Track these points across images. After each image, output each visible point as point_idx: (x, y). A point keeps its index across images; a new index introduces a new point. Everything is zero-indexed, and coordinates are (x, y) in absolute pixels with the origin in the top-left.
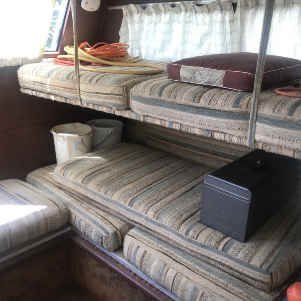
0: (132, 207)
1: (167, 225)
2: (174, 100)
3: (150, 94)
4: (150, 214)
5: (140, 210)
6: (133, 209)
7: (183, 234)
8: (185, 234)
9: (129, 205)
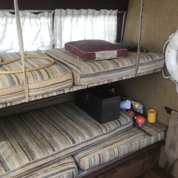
0: (75, 143)
1: (97, 135)
2: (108, 70)
3: (94, 71)
4: (87, 138)
5: (81, 140)
6: (77, 143)
7: (106, 132)
8: (107, 132)
9: (73, 144)
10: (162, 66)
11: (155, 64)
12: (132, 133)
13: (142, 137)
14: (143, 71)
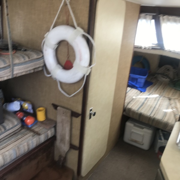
10: (42, 65)
11: (33, 63)
12: (19, 136)
13: (31, 137)
14: (20, 71)
